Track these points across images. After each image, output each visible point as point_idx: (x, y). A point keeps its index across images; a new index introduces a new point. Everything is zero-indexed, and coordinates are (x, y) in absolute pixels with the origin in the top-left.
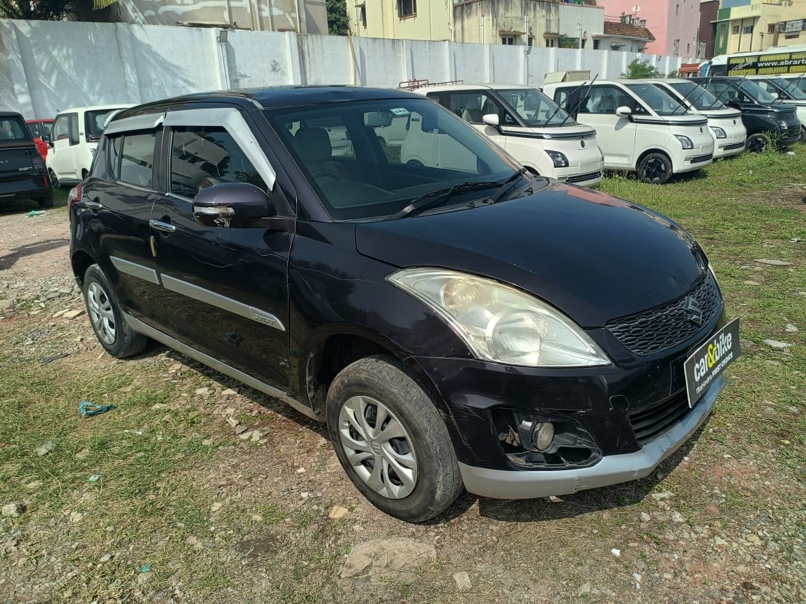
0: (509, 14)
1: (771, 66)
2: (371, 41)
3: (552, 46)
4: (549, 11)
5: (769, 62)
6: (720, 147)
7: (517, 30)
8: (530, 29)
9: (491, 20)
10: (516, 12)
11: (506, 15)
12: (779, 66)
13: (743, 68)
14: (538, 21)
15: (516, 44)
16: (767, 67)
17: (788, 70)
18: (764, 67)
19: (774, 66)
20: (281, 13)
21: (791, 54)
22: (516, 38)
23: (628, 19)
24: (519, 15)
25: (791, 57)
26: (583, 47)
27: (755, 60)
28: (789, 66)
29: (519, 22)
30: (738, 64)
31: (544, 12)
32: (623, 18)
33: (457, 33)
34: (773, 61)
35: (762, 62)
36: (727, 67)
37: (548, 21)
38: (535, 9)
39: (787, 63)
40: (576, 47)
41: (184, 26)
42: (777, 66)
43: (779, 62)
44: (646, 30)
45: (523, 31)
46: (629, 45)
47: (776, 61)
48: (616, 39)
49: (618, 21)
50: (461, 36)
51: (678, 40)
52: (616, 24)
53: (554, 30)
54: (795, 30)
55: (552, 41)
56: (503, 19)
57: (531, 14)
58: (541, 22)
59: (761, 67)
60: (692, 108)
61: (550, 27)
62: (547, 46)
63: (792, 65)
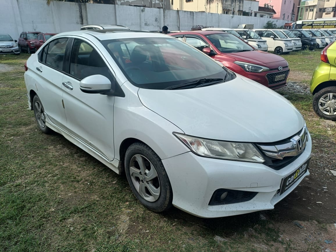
0: (227, 3)
1: (317, 25)
2: (184, 12)
3: (240, 15)
4: (240, 3)
5: (317, 24)
6: (295, 48)
7: (229, 9)
8: (233, 9)
9: (220, 5)
10: (229, 3)
11: (226, 3)
12: (320, 25)
13: (308, 26)
14: (236, 6)
15: (228, 14)
16: (316, 26)
17: (323, 27)
18: (315, 25)
19: (318, 25)
20: (159, 2)
21: (325, 21)
22: (228, 12)
23: (267, 5)
24: (230, 4)
25: (324, 22)
26: (251, 15)
27: (312, 23)
28: (323, 26)
29: (230, 6)
30: (306, 24)
31: (238, 3)
32: (265, 5)
33: (208, 9)
34: (318, 24)
35: (314, 24)
36: (301, 25)
37: (240, 6)
38: (235, 2)
39: (323, 24)
40: (248, 15)
41: (132, 6)
42: (319, 25)
43: (320, 24)
44: (273, 10)
45: (231, 9)
46: (267, 15)
47: (319, 24)
48: (262, 13)
49: (263, 6)
50: (209, 10)
51: (285, 14)
52: (263, 7)
53: (241, 9)
54: (329, 11)
55: (241, 13)
56: (225, 5)
57: (234, 4)
58: (237, 6)
59: (314, 26)
60: (288, 37)
61: (240, 8)
62: (239, 15)
63: (325, 25)
